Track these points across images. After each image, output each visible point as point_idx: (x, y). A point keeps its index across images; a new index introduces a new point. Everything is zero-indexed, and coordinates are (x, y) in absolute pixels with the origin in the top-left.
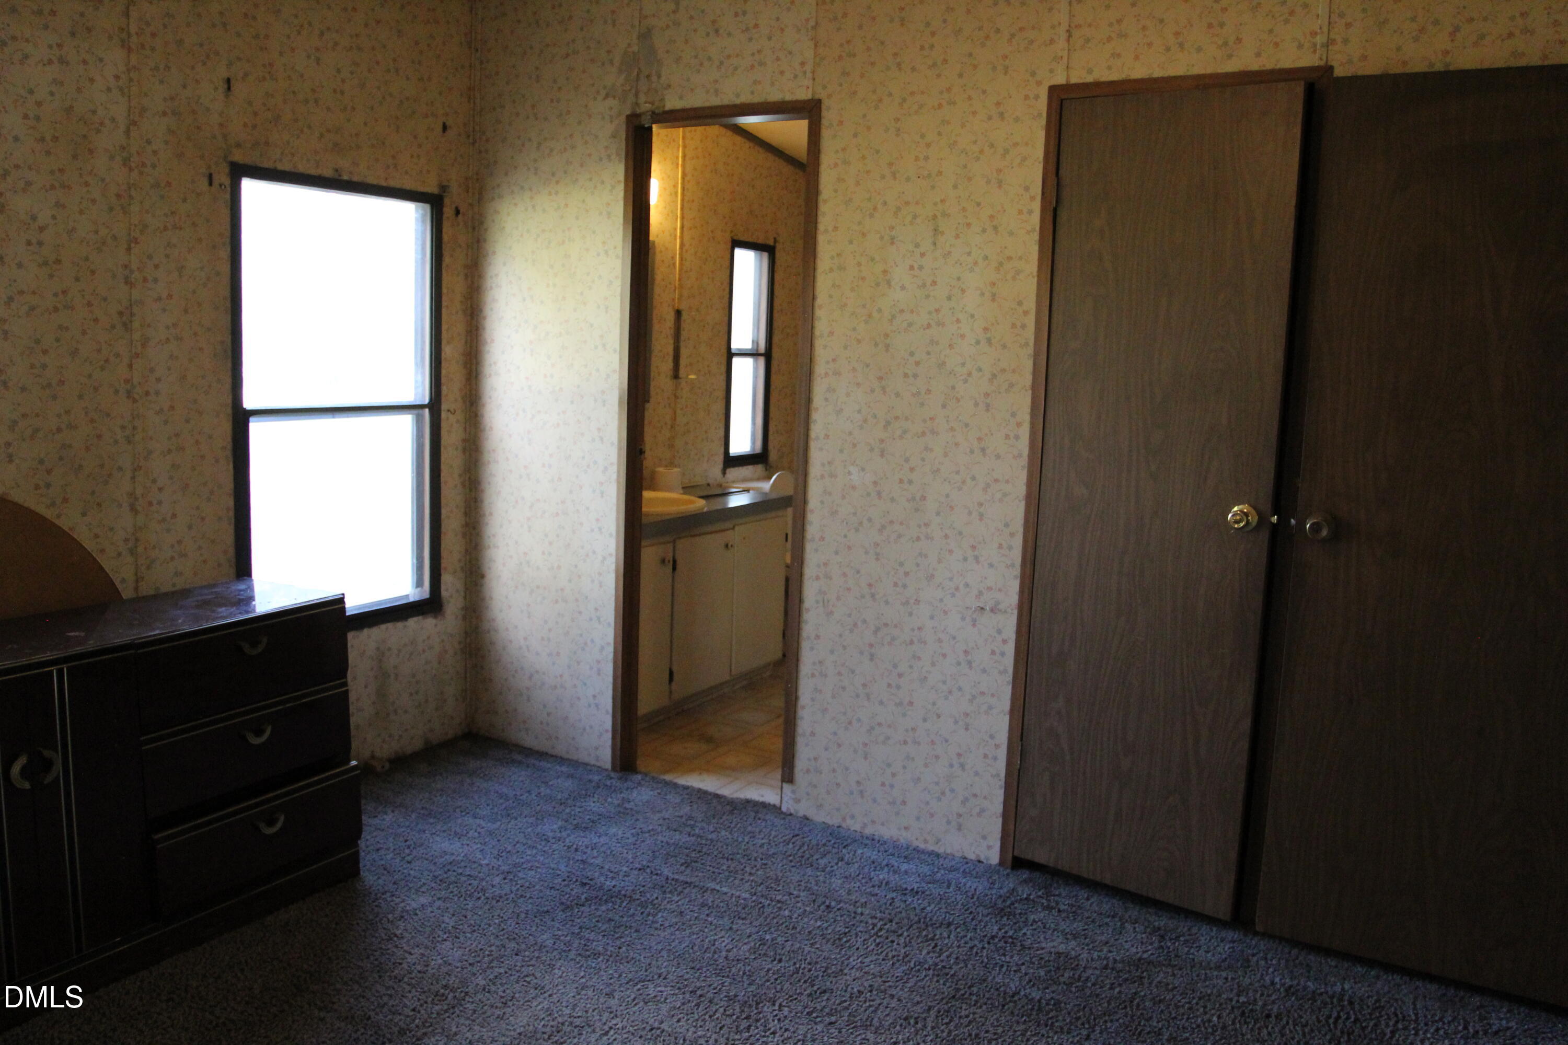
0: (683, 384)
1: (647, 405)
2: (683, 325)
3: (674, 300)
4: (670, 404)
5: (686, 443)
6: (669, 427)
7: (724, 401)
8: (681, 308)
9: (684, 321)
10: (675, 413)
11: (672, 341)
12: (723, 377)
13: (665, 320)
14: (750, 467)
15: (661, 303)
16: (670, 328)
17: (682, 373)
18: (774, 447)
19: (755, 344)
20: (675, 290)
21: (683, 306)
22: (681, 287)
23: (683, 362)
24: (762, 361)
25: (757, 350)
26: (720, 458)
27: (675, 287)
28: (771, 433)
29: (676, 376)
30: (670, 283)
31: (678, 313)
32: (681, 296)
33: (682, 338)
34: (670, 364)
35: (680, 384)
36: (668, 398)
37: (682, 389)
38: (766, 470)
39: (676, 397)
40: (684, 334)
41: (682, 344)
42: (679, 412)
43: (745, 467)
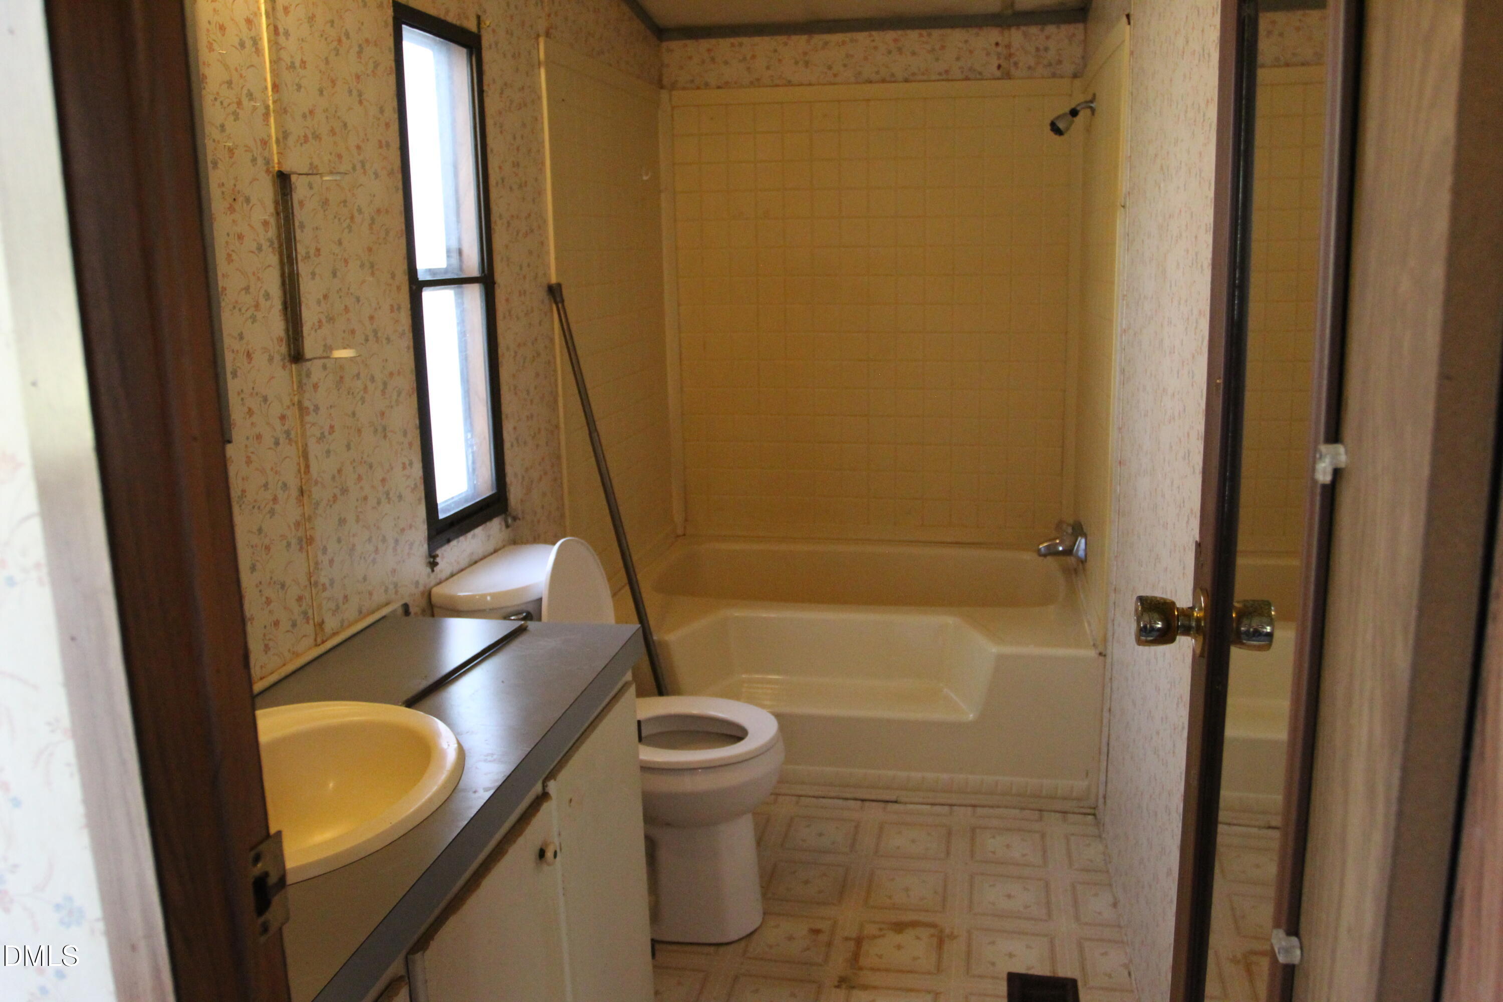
0: (315, 368)
1: (230, 450)
2: (300, 215)
3: (265, 143)
4: (287, 433)
5: (342, 522)
6: (294, 493)
7: (415, 398)
8: (286, 169)
9: (301, 203)
10: (305, 455)
11: (273, 259)
12: (407, 341)
13: (248, 200)
14: (479, 531)
15: (231, 151)
16: (265, 223)
17: (311, 345)
18: (516, 475)
19: (455, 255)
20: (266, 115)
21: (294, 163)
22: (282, 110)
23: (309, 315)
24: (474, 295)
25: (461, 269)
26: (420, 532)
27: (267, 107)
28: (507, 446)
29: (296, 356)
30: (250, 96)
31: (283, 180)
32: (284, 135)
33: (301, 250)
34: (277, 325)
35: (308, 375)
36: (283, 418)
37: (316, 386)
38: (507, 526)
39: (303, 410)
40: (304, 240)
41: (303, 269)
42: (315, 449)
43: (470, 535)
